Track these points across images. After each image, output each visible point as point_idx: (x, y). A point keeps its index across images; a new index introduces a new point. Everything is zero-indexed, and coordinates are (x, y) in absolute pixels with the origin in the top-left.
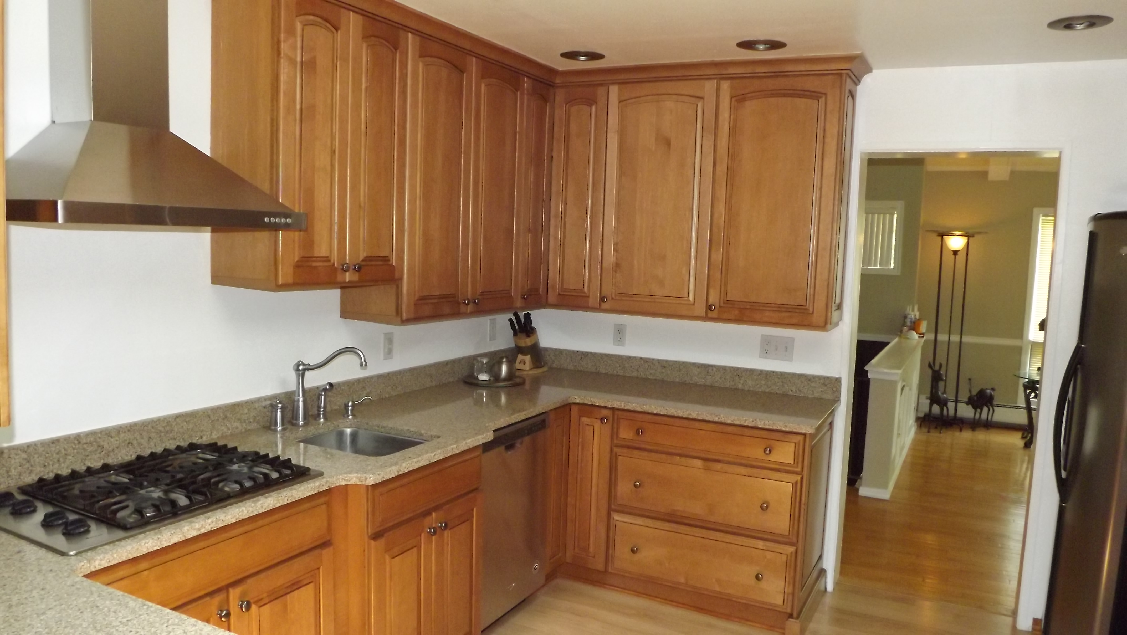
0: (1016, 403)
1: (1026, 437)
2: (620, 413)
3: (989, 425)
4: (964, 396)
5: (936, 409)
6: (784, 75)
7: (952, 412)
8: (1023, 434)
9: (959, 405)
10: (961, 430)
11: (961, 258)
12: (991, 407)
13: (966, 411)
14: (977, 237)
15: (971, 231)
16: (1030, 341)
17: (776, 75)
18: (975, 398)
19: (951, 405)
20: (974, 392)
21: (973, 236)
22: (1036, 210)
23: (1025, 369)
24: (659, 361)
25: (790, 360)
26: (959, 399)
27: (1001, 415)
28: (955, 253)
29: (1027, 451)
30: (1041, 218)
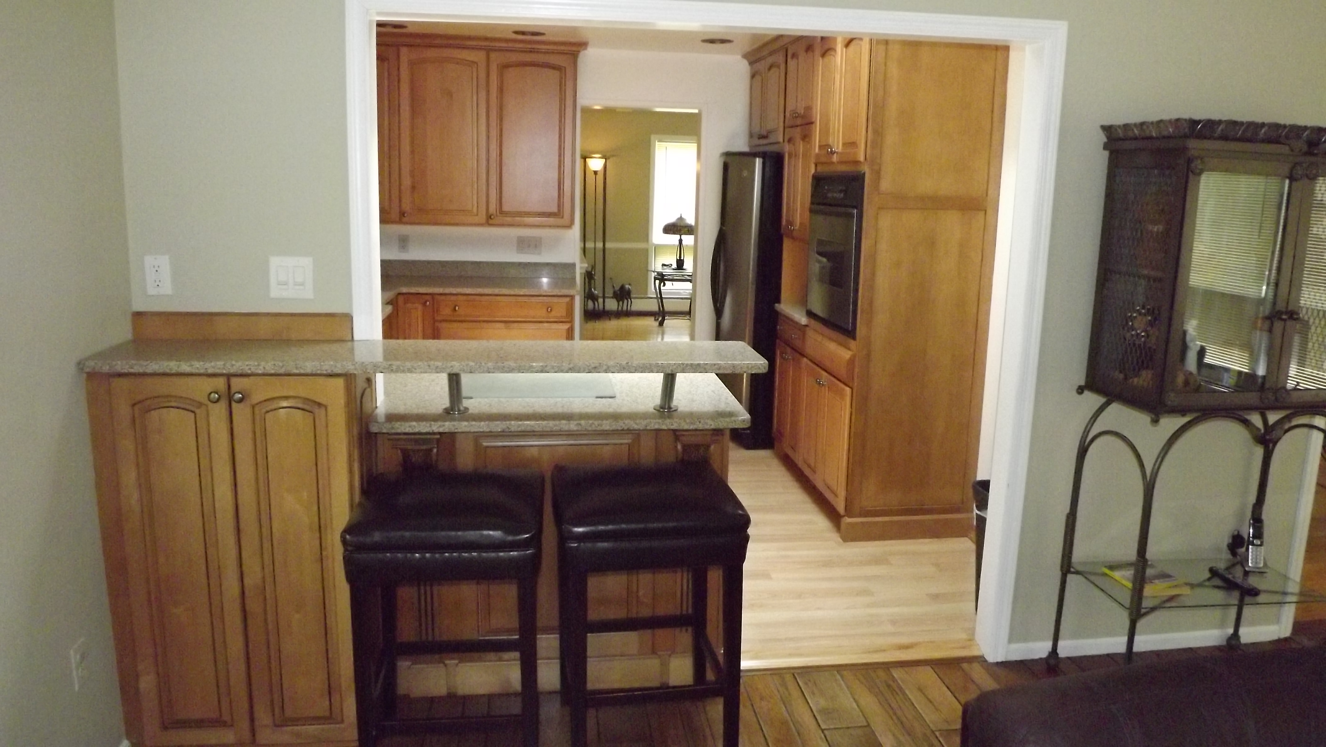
0: (647, 295)
1: (658, 319)
2: (438, 297)
3: (629, 314)
4: (609, 293)
5: (590, 304)
6: (538, 52)
7: (601, 307)
8: (655, 318)
9: (607, 300)
10: (610, 320)
11: (600, 177)
12: (629, 300)
13: (612, 305)
14: (611, 159)
15: (608, 155)
16: (654, 244)
17: (531, 51)
18: (619, 292)
19: (601, 300)
20: (617, 288)
21: (609, 158)
22: (653, 137)
23: (651, 266)
24: (440, 262)
25: (540, 254)
26: (606, 295)
27: (637, 305)
28: (596, 173)
29: (660, 329)
30: (657, 143)
